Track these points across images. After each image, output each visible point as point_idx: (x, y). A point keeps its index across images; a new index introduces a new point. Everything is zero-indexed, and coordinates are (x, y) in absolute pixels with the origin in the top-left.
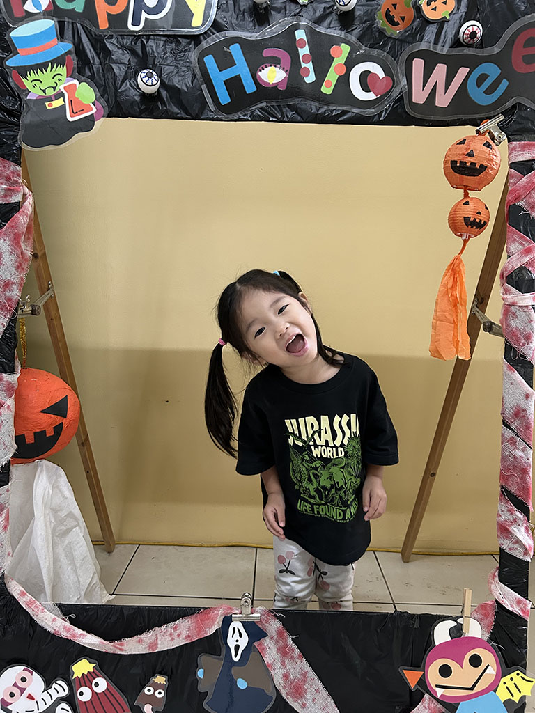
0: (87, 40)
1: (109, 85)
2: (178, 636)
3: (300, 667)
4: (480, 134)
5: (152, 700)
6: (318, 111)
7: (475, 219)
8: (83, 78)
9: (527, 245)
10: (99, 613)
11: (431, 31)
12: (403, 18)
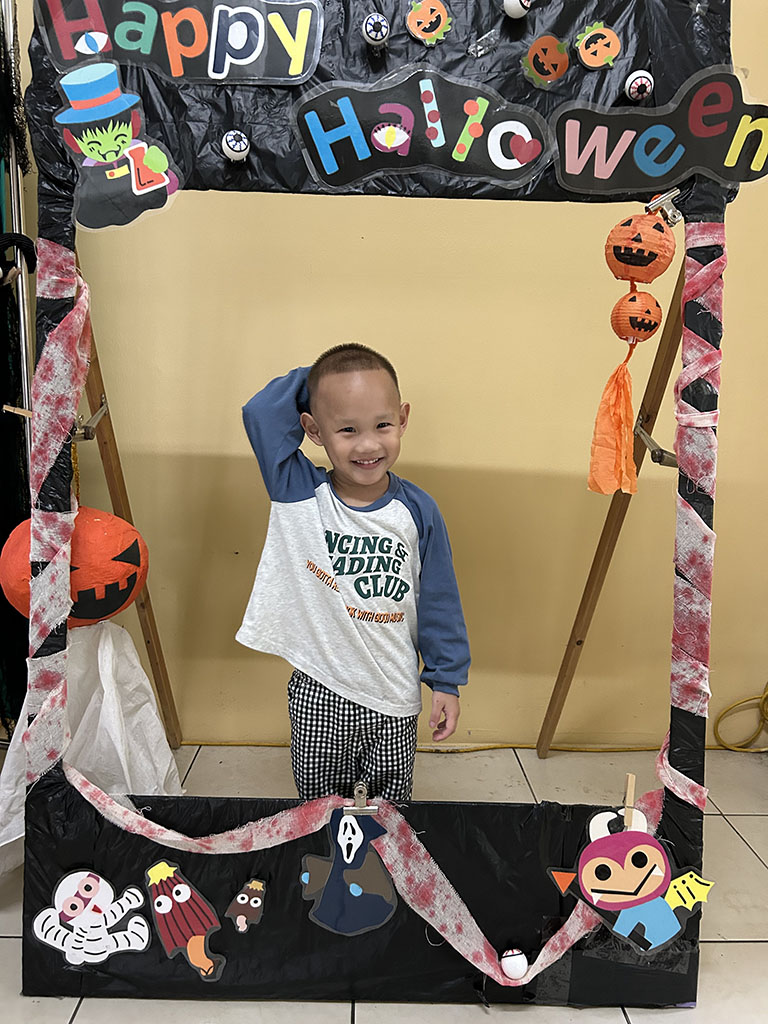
0: (157, 90)
1: (184, 147)
2: (278, 832)
3: (427, 869)
4: (650, 213)
5: (246, 910)
6: (448, 182)
7: (643, 320)
8: (153, 141)
9: (706, 351)
10: (180, 806)
11: (589, 84)
12: (555, 66)
